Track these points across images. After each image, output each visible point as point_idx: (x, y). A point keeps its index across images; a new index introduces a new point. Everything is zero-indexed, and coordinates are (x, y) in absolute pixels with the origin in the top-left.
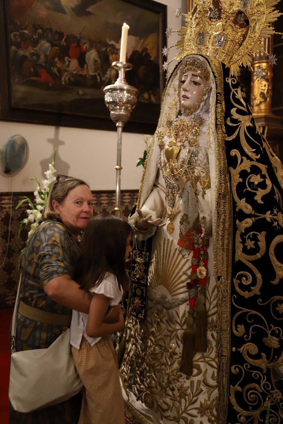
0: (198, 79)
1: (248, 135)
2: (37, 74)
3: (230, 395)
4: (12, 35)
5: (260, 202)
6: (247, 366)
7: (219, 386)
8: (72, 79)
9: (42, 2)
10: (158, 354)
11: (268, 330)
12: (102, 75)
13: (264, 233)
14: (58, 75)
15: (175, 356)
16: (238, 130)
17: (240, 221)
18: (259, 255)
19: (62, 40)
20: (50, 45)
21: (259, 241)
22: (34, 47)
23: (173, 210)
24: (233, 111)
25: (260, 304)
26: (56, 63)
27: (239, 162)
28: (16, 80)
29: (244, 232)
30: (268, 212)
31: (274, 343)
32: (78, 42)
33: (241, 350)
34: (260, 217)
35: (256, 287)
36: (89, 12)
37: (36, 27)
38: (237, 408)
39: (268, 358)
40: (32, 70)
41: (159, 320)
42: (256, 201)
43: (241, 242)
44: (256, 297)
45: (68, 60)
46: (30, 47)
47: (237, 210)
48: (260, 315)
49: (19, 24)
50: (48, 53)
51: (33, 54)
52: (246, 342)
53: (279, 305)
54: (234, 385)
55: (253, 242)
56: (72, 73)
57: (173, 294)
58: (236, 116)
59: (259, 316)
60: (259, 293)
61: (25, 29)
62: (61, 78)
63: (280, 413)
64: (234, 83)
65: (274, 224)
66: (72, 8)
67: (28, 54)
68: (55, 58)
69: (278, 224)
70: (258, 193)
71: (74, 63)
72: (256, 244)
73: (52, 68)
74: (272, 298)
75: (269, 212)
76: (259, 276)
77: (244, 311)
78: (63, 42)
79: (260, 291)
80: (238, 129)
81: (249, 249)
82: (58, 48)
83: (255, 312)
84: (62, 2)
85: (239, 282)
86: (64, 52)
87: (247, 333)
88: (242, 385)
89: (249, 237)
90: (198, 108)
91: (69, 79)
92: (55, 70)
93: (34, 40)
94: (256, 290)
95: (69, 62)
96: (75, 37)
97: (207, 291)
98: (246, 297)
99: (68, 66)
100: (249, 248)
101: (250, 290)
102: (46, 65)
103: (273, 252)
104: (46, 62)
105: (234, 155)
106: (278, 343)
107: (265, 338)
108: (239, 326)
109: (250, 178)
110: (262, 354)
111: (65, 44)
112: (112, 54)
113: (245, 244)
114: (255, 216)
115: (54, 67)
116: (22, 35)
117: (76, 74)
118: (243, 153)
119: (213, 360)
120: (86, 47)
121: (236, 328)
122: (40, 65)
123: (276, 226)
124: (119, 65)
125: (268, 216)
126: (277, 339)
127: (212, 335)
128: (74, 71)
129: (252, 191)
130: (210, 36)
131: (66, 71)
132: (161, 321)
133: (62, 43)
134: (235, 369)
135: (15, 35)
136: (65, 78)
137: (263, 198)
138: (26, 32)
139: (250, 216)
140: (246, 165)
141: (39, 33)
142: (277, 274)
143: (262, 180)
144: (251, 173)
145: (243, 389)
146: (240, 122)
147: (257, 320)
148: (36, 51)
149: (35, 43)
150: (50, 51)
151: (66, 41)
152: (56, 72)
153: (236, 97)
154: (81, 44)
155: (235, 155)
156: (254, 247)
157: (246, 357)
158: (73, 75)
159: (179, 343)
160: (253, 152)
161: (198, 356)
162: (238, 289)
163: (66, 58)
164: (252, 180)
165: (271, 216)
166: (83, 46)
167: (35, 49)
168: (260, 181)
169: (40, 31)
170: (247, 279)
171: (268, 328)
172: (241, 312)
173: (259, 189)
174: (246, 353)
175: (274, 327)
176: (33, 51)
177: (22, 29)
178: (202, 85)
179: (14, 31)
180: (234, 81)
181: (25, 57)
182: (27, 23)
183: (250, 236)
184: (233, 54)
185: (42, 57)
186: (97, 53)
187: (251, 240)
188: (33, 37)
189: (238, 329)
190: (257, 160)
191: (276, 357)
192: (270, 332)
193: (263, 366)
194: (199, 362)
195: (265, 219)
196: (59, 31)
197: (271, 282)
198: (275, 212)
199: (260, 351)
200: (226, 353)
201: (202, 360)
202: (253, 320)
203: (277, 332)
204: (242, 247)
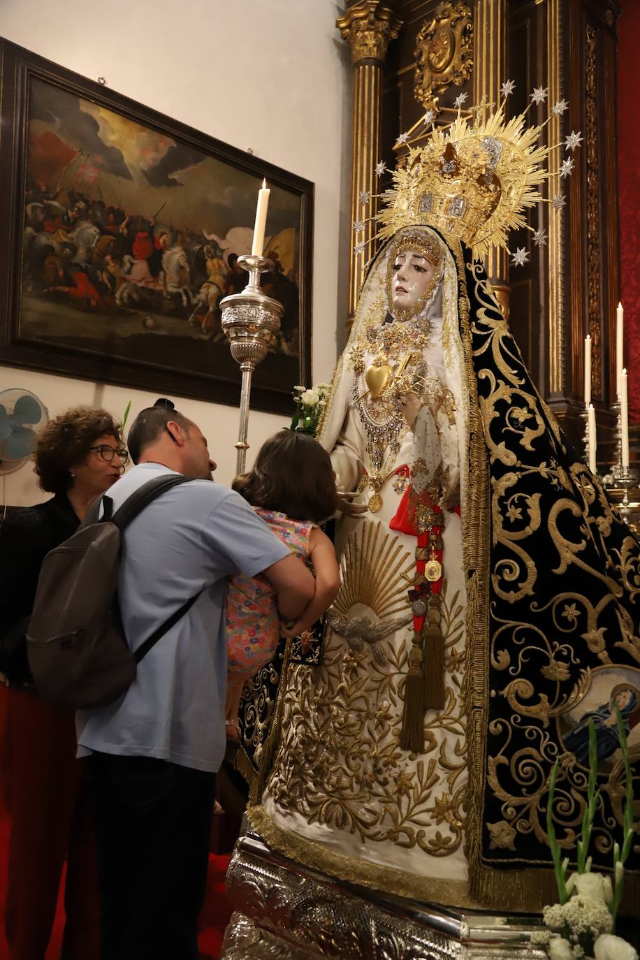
0: (422, 263)
1: (505, 348)
2: (70, 282)
3: (488, 774)
4: (29, 208)
5: (529, 447)
6: (515, 719)
7: (469, 763)
8: (135, 296)
9: (88, 156)
10: (353, 725)
11: (551, 652)
12: (190, 293)
13: (537, 496)
14: (109, 286)
15: (390, 723)
16: (489, 341)
17: (497, 478)
18: (529, 530)
19: (121, 224)
20: (98, 231)
21: (529, 508)
22: (69, 232)
23: (381, 472)
24: (480, 313)
25: (534, 611)
26: (108, 264)
27: (493, 387)
28: (30, 289)
29: (503, 494)
30: (542, 464)
31: (560, 673)
32: (151, 230)
33: (505, 692)
34: (531, 471)
35: (526, 582)
36: (174, 180)
37: (74, 197)
38: (500, 793)
39: (550, 701)
40: (61, 273)
41: (355, 664)
42: (523, 447)
43: (500, 513)
44: (528, 599)
45: (129, 261)
46: (60, 231)
47: (492, 460)
48: (536, 629)
49: (43, 189)
50: (94, 245)
51: (64, 245)
52: (513, 678)
53: (566, 607)
54: (494, 756)
55: (520, 510)
56: (135, 285)
57: (382, 614)
58: (484, 320)
59: (534, 631)
60: (531, 593)
61: (55, 198)
62: (113, 293)
63: (573, 791)
64: (479, 272)
65: (552, 481)
66: (143, 172)
67: (55, 244)
68: (106, 255)
69: (559, 483)
70: (525, 434)
71: (140, 268)
72: (524, 513)
73: (99, 272)
74: (555, 598)
75: (544, 464)
76: (530, 564)
77: (509, 625)
78: (123, 228)
79: (534, 589)
80: (490, 339)
81: (514, 522)
82: (112, 238)
83: (527, 625)
84: (125, 159)
85: (500, 578)
86: (123, 247)
87: (514, 662)
88: (508, 754)
89: (513, 502)
90: (423, 309)
91: (130, 296)
92: (104, 277)
93: (69, 218)
94: (527, 588)
95: (132, 264)
96: (144, 221)
97: (443, 604)
98: (512, 602)
99: (129, 272)
100: (512, 520)
101: (517, 589)
102: (89, 266)
103: (554, 524)
104: (89, 261)
105: (484, 377)
106: (568, 671)
107: (544, 667)
108: (500, 652)
109: (512, 412)
110: (541, 695)
111: (125, 231)
112: (212, 258)
113: (507, 515)
114: (522, 470)
115: (101, 272)
116: (48, 209)
117: (143, 287)
118: (499, 375)
119: (456, 721)
120: (164, 242)
121: (496, 655)
122: (77, 264)
123: (556, 485)
124: (250, 261)
125: (543, 469)
126: (565, 664)
127: (454, 680)
128: (140, 281)
129: (516, 431)
130: (442, 200)
131: (125, 280)
132: (359, 665)
133: (121, 231)
134: (496, 726)
135: (34, 208)
136: (121, 293)
137: (533, 443)
138: (56, 204)
139: (513, 469)
140: (504, 393)
141: (79, 209)
142: (562, 557)
143: (530, 416)
144: (512, 405)
145: (509, 760)
146: (491, 329)
147: (531, 637)
148: (72, 239)
149: (71, 225)
150: (98, 241)
151: (127, 226)
152: (106, 281)
153: (484, 292)
154: (157, 235)
155: (487, 377)
156: (520, 517)
157: (514, 703)
158: (137, 289)
159: (396, 697)
160: (514, 374)
161: (430, 718)
162: (497, 589)
163: (127, 258)
164: (514, 415)
165: (547, 470)
166: (160, 238)
167: (70, 235)
168: (528, 418)
169: (81, 205)
170: (511, 571)
171: (549, 648)
172: (503, 628)
173: (527, 429)
174: (513, 696)
175: (560, 645)
176: (66, 240)
177: (48, 199)
178: (429, 273)
179: (33, 201)
180: (480, 269)
181: (49, 248)
182: (58, 189)
183: (513, 500)
184: (477, 230)
185: (81, 251)
186: (184, 253)
187: (517, 506)
188: (67, 214)
189: (499, 658)
190: (521, 387)
191: (565, 695)
192: (553, 654)
193: (544, 716)
194: (431, 728)
195: (539, 473)
196: (116, 207)
197: (554, 571)
198: (553, 464)
199: (537, 691)
200: (480, 701)
201: (437, 724)
202: (524, 639)
203: (565, 653)
204: (502, 519)
